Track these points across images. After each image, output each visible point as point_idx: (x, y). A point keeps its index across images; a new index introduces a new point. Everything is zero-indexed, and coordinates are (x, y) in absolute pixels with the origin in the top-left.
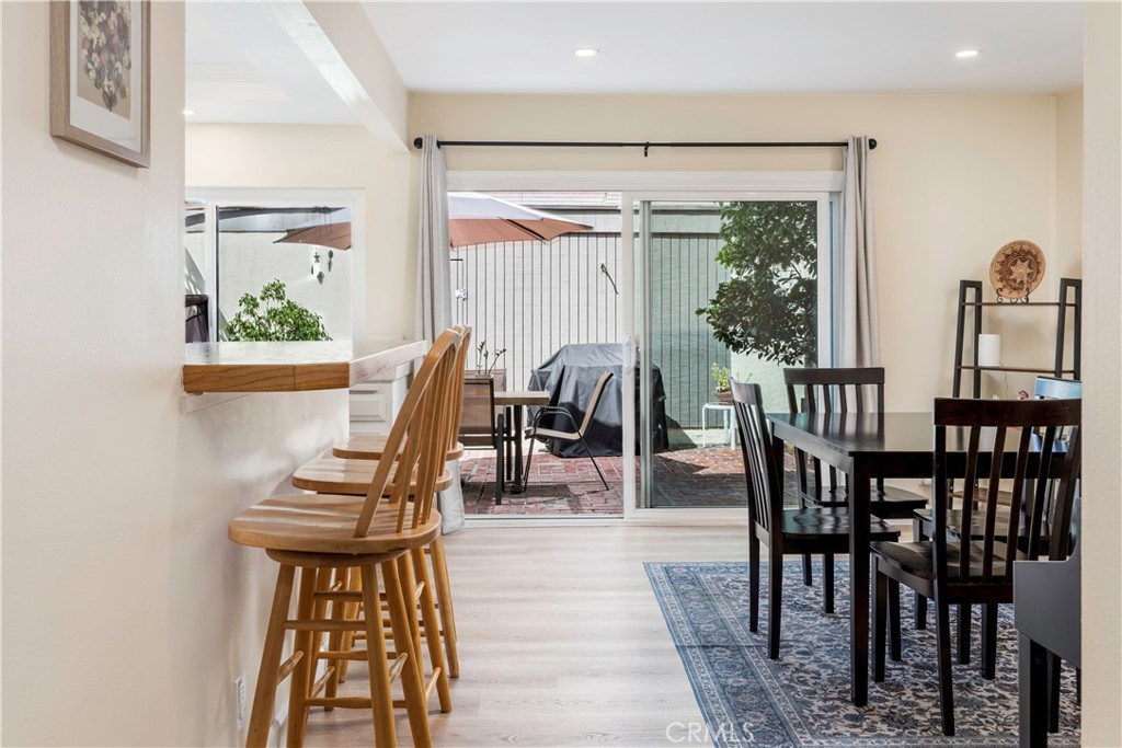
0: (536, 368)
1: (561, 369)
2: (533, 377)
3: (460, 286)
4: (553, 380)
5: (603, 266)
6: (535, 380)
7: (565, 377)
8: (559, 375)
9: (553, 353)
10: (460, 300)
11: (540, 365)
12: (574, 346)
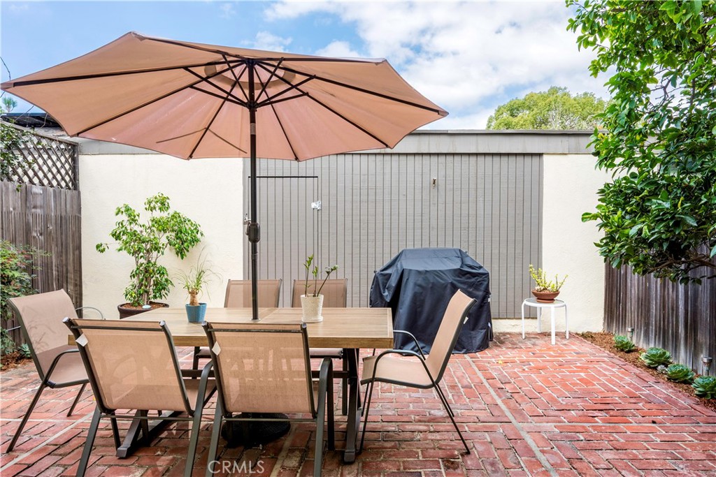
0: (378, 270)
1: (400, 272)
2: (376, 279)
3: (316, 198)
4: (393, 282)
5: (434, 181)
6: (377, 281)
7: (404, 280)
8: (398, 278)
9: (394, 257)
10: (316, 211)
11: (381, 268)
12: (410, 250)
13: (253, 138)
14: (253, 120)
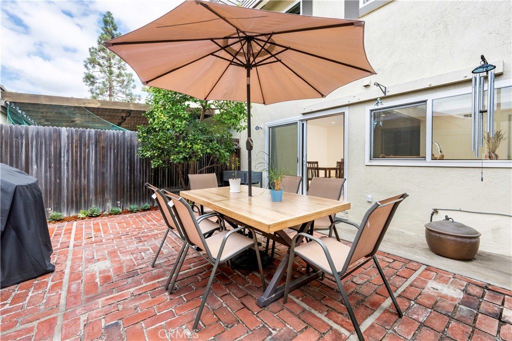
13: (248, 86)
14: (248, 75)
